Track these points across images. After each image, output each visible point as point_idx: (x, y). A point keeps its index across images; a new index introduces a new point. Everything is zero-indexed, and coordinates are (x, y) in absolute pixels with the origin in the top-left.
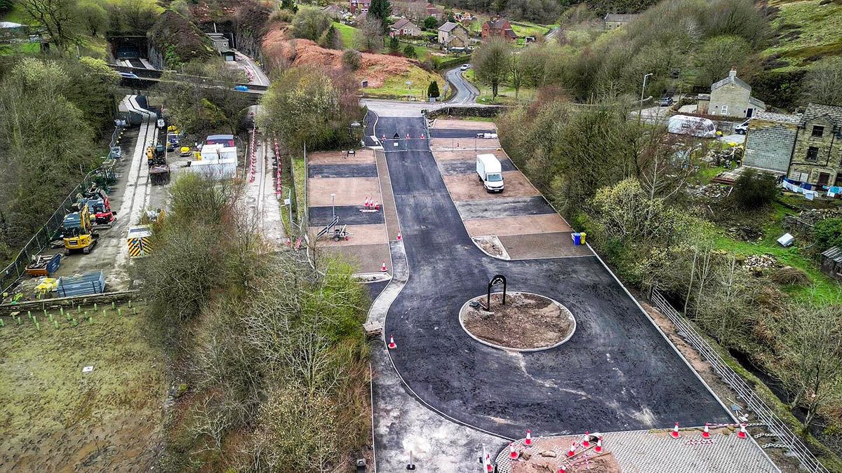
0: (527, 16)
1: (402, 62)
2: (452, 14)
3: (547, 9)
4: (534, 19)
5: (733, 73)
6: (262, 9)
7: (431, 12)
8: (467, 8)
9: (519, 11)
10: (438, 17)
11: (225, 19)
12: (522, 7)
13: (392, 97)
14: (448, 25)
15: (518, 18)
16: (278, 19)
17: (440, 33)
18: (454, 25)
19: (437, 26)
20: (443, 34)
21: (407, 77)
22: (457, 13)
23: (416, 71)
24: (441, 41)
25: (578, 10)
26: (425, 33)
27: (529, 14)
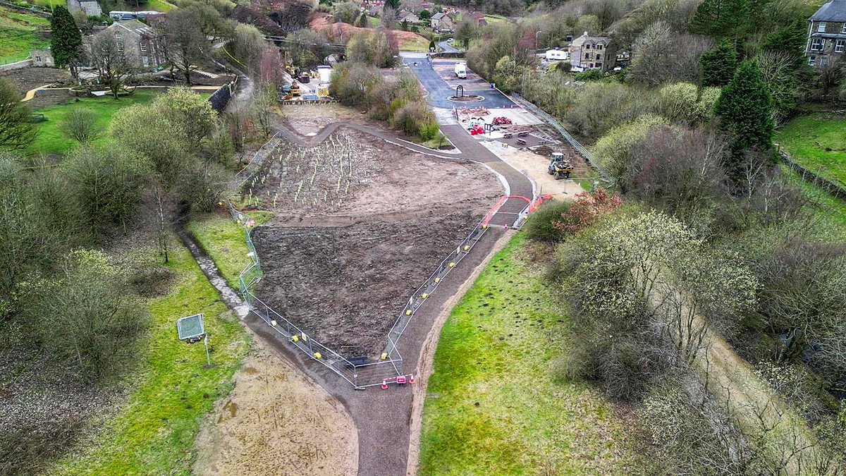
0: (498, 11)
1: (412, 35)
2: (441, 9)
3: (513, 5)
4: (503, 13)
5: (586, 33)
6: (302, 4)
7: (425, 7)
8: (452, 4)
9: (492, 7)
10: (431, 11)
11: (273, 12)
12: (494, 3)
13: (409, 51)
14: (438, 15)
15: (491, 12)
16: (319, 10)
17: (433, 21)
18: (442, 15)
19: (430, 17)
20: (435, 21)
21: (415, 41)
22: (444, 8)
23: (420, 39)
24: (433, 26)
25: (538, 6)
26: (422, 21)
27: (499, 9)
